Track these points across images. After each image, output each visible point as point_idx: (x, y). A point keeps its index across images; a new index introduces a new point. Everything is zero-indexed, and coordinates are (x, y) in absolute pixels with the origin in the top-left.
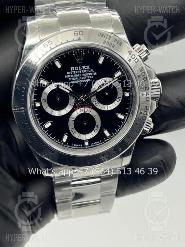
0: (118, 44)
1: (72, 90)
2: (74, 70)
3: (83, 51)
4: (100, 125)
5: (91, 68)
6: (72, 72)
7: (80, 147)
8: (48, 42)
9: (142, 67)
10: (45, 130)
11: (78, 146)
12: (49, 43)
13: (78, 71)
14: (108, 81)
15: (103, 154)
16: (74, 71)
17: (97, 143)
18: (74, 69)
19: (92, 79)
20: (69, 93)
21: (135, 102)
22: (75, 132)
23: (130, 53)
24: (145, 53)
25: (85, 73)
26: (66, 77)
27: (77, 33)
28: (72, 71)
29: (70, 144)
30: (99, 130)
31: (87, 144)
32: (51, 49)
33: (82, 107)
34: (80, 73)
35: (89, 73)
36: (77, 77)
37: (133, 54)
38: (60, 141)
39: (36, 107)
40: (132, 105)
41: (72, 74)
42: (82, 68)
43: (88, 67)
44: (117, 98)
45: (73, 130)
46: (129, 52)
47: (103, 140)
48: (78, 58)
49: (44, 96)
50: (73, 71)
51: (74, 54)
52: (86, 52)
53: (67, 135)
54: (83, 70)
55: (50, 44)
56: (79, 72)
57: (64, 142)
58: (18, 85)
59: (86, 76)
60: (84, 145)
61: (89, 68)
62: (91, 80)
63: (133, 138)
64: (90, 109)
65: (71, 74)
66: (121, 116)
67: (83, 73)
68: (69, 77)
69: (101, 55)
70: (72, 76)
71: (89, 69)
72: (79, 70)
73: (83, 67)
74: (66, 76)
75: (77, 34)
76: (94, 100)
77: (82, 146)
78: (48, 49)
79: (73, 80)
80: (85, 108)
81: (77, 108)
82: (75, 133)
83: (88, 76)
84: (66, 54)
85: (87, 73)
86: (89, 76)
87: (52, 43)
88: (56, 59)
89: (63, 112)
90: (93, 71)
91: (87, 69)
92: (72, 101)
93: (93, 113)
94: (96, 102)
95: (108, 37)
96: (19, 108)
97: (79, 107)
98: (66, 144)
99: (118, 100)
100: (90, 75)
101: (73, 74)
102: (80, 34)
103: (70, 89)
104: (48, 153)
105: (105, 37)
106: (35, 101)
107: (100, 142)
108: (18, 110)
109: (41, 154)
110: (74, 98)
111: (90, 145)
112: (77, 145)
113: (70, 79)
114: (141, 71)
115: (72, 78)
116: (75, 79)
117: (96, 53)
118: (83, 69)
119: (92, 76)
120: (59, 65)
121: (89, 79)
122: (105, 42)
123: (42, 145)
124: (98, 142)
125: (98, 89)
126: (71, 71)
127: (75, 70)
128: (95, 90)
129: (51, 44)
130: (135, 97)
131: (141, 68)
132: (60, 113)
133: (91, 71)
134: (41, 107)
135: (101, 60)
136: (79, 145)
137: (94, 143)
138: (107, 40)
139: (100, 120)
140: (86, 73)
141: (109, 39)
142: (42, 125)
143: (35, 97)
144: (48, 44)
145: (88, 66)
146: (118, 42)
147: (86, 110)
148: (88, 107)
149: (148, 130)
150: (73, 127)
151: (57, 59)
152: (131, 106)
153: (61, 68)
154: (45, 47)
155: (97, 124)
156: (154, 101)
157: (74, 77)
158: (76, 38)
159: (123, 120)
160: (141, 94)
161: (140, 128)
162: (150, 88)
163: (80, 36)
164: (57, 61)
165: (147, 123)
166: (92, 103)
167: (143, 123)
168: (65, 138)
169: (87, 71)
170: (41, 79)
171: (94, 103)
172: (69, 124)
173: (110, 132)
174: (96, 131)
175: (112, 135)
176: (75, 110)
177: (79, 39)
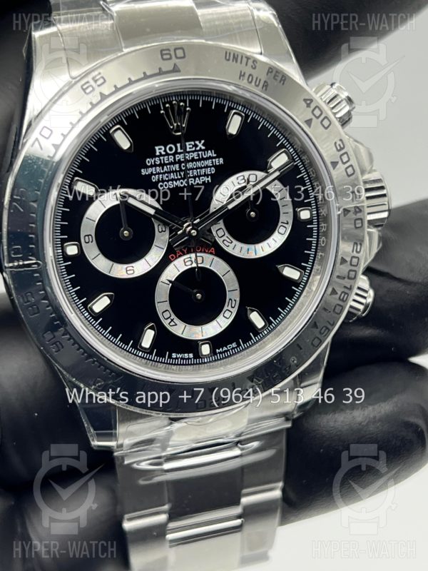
0: (276, 80)
1: (160, 208)
2: (163, 153)
3: (185, 102)
4: (238, 299)
5: (208, 147)
6: (160, 160)
7: (189, 359)
8: (93, 79)
9: (341, 140)
10: (93, 317)
11: (182, 358)
12: (96, 81)
13: (174, 155)
14: (253, 180)
15: (250, 375)
16: (164, 156)
17: (233, 348)
18: (165, 151)
19: (211, 175)
20: (154, 216)
21: (327, 234)
22: (172, 320)
23: (308, 102)
24: (344, 103)
25: (193, 160)
26: (144, 172)
27: (170, 54)
28: (158, 156)
29: (161, 354)
30: (235, 311)
31: (206, 349)
32: (104, 97)
33: (189, 252)
34: (180, 162)
35: (203, 159)
36: (173, 172)
37: (317, 107)
38: (134, 346)
39: (66, 258)
40: (318, 241)
41: (159, 165)
42: (185, 146)
43: (200, 145)
44: (280, 224)
45: (167, 315)
46: (305, 100)
47: (247, 339)
48: (173, 120)
49: (88, 227)
50: (161, 155)
51: (162, 112)
52: (194, 104)
53: (151, 328)
54: (189, 152)
55: (99, 86)
56: (177, 159)
57: (145, 349)
58: (18, 198)
59: (196, 169)
60: (197, 355)
61: (203, 148)
62: (209, 179)
63: (327, 328)
64: (212, 257)
65: (155, 165)
66: (290, 272)
67: (187, 161)
68: (152, 172)
69: (234, 111)
70: (158, 169)
71: (204, 150)
72: (176, 152)
73: (187, 144)
74: (142, 170)
75: (168, 57)
76: (220, 233)
77: (194, 358)
78: (96, 99)
79: (163, 181)
80: (198, 254)
81: (175, 254)
82: (172, 323)
83: (201, 168)
84: (143, 112)
85: (199, 160)
86: (204, 167)
87: (105, 81)
88: (115, 125)
89: (140, 268)
90: (215, 155)
91: (198, 151)
92: (162, 238)
93: (219, 267)
94: (225, 238)
95: (250, 62)
96: (24, 261)
97: (181, 251)
98: (151, 353)
99: (282, 230)
100: (207, 167)
101: (162, 165)
102: (176, 57)
103: (157, 205)
104: (105, 381)
105: (241, 63)
106: (63, 241)
107: (239, 345)
108: (19, 266)
110: (168, 229)
111: (213, 352)
112: (179, 356)
114: (338, 151)
115: (159, 174)
116: (167, 177)
117: (220, 106)
118: (188, 150)
119: (210, 167)
120: (123, 141)
121: (205, 175)
122: (244, 76)
123: (88, 358)
124: (234, 345)
125: (228, 204)
126: (156, 156)
127: (167, 154)
128: (221, 205)
129: (103, 83)
130: (327, 219)
131: (339, 142)
132: (132, 272)
133: (210, 154)
134: (81, 257)
135: (234, 126)
136: (186, 356)
137: (225, 349)
138: (248, 70)
139: (236, 286)
140: (196, 161)
141: (254, 68)
142: (85, 304)
143: (64, 230)
144: (95, 85)
145: (200, 142)
146: (275, 76)
147: (200, 260)
148: (205, 252)
149: (361, 307)
150: (167, 306)
151: (118, 126)
152: (317, 244)
153: (129, 149)
154: (87, 94)
155: (229, 295)
156: (373, 230)
157: (166, 172)
158: (168, 66)
159: (296, 283)
160: (341, 210)
161: (343, 300)
162: (364, 195)
163: (177, 61)
164: (119, 132)
165: (359, 288)
166: (215, 240)
167: (350, 289)
168: (148, 338)
169: (198, 155)
170: (78, 180)
171: (220, 241)
172: (156, 300)
173: (265, 316)
174: (227, 314)
175: (270, 323)
176: (172, 262)
177: (176, 69)
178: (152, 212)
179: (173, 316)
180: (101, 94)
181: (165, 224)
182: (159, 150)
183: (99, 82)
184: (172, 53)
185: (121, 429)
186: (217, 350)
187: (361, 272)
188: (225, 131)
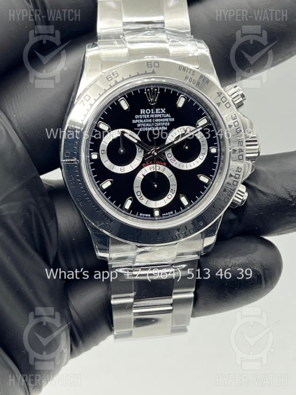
0: (204, 82)
2: (144, 113)
3: (157, 89)
4: (176, 190)
5: (167, 112)
6: (142, 116)
7: (148, 217)
8: (113, 74)
9: (235, 115)
10: (102, 191)
11: (145, 216)
12: (113, 75)
13: (150, 114)
15: (178, 228)
17: (171, 214)
18: (145, 112)
19: (167, 126)
20: (136, 144)
21: (224, 161)
24: (240, 97)
25: (159, 118)
26: (134, 121)
29: (134, 213)
30: (174, 196)
31: (157, 213)
32: (117, 83)
33: (153, 163)
34: (152, 118)
35: (164, 118)
36: (148, 123)
37: (224, 97)
38: (121, 207)
39: (92, 160)
40: (219, 164)
41: (141, 119)
42: (155, 111)
43: (163, 111)
44: (201, 154)
45: (139, 194)
46: (218, 93)
47: (178, 210)
48: (150, 97)
49: (104, 146)
50: (143, 114)
51: (145, 93)
52: (162, 90)
53: (131, 199)
54: (157, 114)
57: (126, 209)
59: (160, 122)
60: (152, 215)
61: (165, 112)
62: (166, 128)
63: (220, 209)
64: (164, 167)
65: (140, 119)
66: (204, 179)
67: (156, 118)
68: (138, 122)
69: (182, 95)
70: (141, 121)
71: (165, 114)
72: (151, 113)
73: (157, 110)
75: (150, 66)
76: (170, 155)
77: (151, 217)
78: (113, 83)
79: (143, 127)
80: (157, 165)
81: (146, 164)
82: (141, 198)
83: (163, 122)
84: (136, 92)
85: (162, 118)
87: (118, 75)
89: (128, 169)
90: (170, 117)
91: (162, 114)
92: (140, 155)
93: (168, 173)
94: (172, 158)
95: (192, 72)
96: (70, 159)
97: (149, 162)
98: (129, 212)
99: (201, 157)
100: (166, 122)
101: (143, 119)
102: (155, 66)
103: (139, 139)
104: (104, 223)
105: (187, 72)
106: (91, 152)
107: (174, 213)
108: (68, 162)
109: (95, 223)
110: (143, 151)
111: (161, 215)
112: (143, 215)
113: (139, 125)
114: (233, 120)
115: (141, 123)
116: (145, 125)
117: (175, 93)
118: (157, 112)
120: (125, 105)
121: (164, 126)
122: (187, 78)
123: (97, 210)
124: (172, 212)
125: (175, 141)
126: (140, 114)
127: (146, 114)
128: (171, 141)
130: (224, 154)
131: (234, 116)
132: (123, 170)
133: (168, 115)
134: (99, 159)
135: (181, 103)
136: (147, 215)
137: (167, 214)
138: (190, 76)
139: (176, 183)
140: (160, 118)
141: (193, 75)
142: (98, 184)
143: (91, 146)
144: (113, 77)
145: (163, 109)
146: (204, 80)
147: (158, 168)
148: (161, 164)
149: (240, 201)
150: (139, 189)
151: (123, 98)
152: (219, 166)
153: (128, 109)
154: (109, 81)
155: (171, 187)
156: (249, 162)
157: (144, 123)
158: (150, 70)
159: (207, 185)
160: (232, 150)
161: (229, 195)
162: (245, 144)
163: (155, 69)
164: (123, 101)
165: (239, 191)
166: (166, 159)
167: (234, 190)
168: (128, 204)
169: (162, 116)
170: (100, 123)
171: (169, 160)
172: (134, 186)
173: (189, 199)
174: (170, 197)
175: (191, 203)
176: (143, 167)
177: (153, 72)
178: (136, 141)
179: (142, 195)
180: (115, 81)
181: (142, 148)
182: (142, 111)
183: (115, 76)
184: (153, 64)
185: (111, 248)
186: (163, 215)
187: (240, 182)
188: (176, 105)
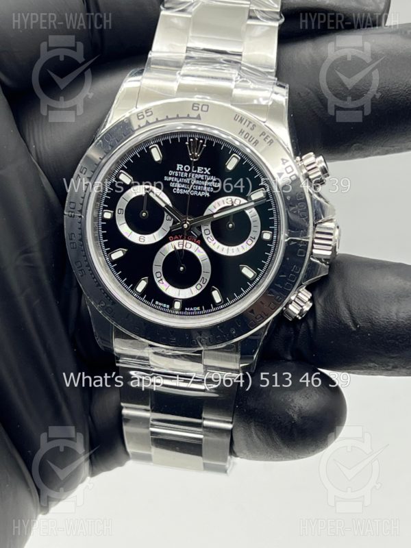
0: (265, 141)
1: (171, 205)
2: (182, 170)
3: (204, 140)
4: (208, 280)
5: (212, 173)
6: (178, 174)
7: (166, 308)
8: (146, 111)
9: (302, 192)
11: (162, 307)
12: (146, 113)
13: (188, 173)
14: (237, 203)
17: (197, 311)
18: (183, 168)
20: (164, 209)
21: (277, 253)
22: (161, 280)
23: (284, 161)
25: (200, 179)
28: (178, 171)
29: (148, 299)
30: (204, 286)
31: (177, 305)
32: (148, 124)
33: (183, 238)
34: (191, 178)
35: (207, 181)
36: (185, 183)
37: (290, 166)
38: (132, 288)
39: (104, 220)
40: (272, 256)
41: (177, 177)
42: (197, 169)
43: (207, 171)
44: (249, 238)
45: (159, 275)
46: (283, 159)
47: (208, 307)
48: (192, 150)
49: (122, 204)
50: (180, 171)
51: (187, 143)
52: (210, 143)
53: (146, 280)
54: (198, 174)
55: (148, 116)
56: (190, 176)
57: (139, 292)
60: (172, 306)
61: (209, 173)
63: (262, 316)
64: (197, 246)
65: (174, 176)
66: (247, 272)
68: (171, 180)
69: (234, 154)
70: (176, 179)
71: (209, 175)
73: (199, 168)
74: (165, 177)
75: (197, 108)
76: (207, 232)
77: (170, 309)
78: (143, 123)
80: (188, 242)
81: (173, 237)
82: (161, 282)
84: (175, 140)
85: (204, 180)
86: (206, 186)
87: (152, 114)
88: (154, 144)
90: (215, 180)
91: (205, 174)
92: (167, 224)
93: (200, 254)
94: (209, 236)
95: (251, 125)
96: (75, 213)
97: (178, 236)
98: (142, 296)
99: (250, 242)
100: (208, 186)
102: (202, 110)
103: (169, 202)
104: (105, 304)
105: (244, 124)
106: (104, 208)
107: (201, 309)
109: (95, 301)
110: (172, 220)
111: (182, 309)
112: (160, 304)
115: (175, 182)
117: (226, 149)
118: (198, 172)
119: (211, 187)
120: (157, 155)
122: (243, 133)
123: (97, 286)
124: (198, 308)
125: (217, 213)
126: (176, 171)
127: (184, 171)
128: (211, 213)
129: (150, 115)
130: (279, 243)
131: (300, 194)
132: (143, 240)
133: (212, 178)
134: (112, 221)
135: (231, 164)
136: (165, 305)
137: (191, 309)
138: (247, 130)
139: (210, 270)
140: (202, 180)
141: (252, 129)
142: (108, 252)
143: (106, 201)
144: (145, 115)
145: (207, 169)
146: (266, 138)
147: (188, 246)
148: (193, 241)
149: (297, 312)
150: (160, 269)
151: (156, 145)
152: (271, 258)
153: (160, 161)
154: (139, 119)
155: (203, 275)
158: (194, 114)
159: (251, 281)
161: (277, 301)
163: (201, 113)
164: (155, 149)
166: (202, 234)
168: (142, 286)
169: (204, 177)
170: (122, 173)
171: (205, 237)
172: (154, 264)
174: (199, 287)
175: (226, 301)
176: (169, 241)
177: (199, 118)
178: (163, 205)
179: (162, 277)
180: (147, 121)
181: (171, 216)
184: (200, 107)
186: (186, 308)
188: (225, 166)
